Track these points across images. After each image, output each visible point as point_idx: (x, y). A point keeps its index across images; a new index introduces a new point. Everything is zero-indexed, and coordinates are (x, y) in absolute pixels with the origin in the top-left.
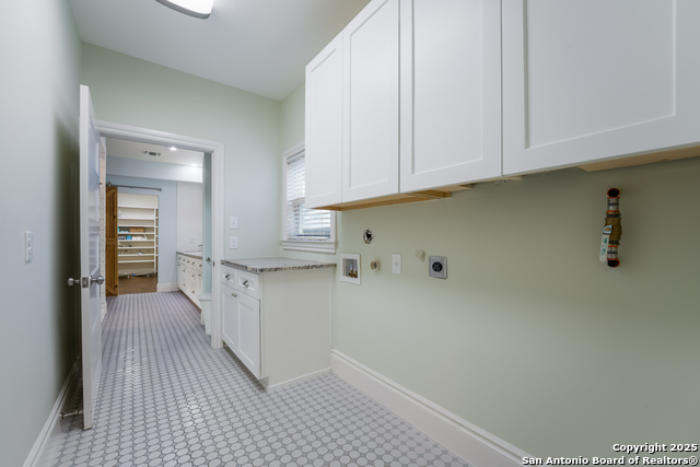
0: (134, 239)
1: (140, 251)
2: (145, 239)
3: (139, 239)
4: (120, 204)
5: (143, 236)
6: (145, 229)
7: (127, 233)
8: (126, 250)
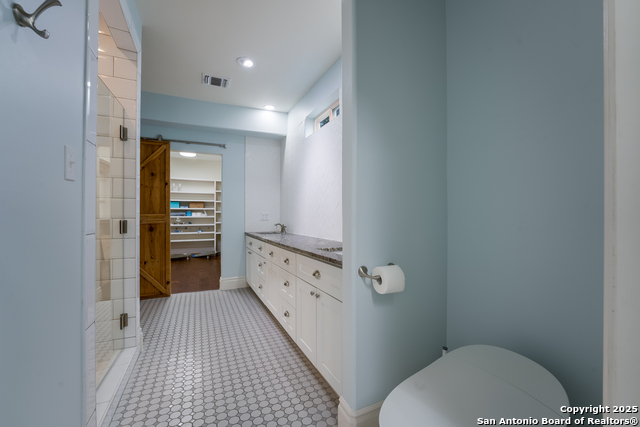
0: (194, 215)
1: (200, 228)
2: (205, 216)
3: (199, 215)
4: (173, 176)
5: (202, 211)
6: (204, 204)
7: (187, 208)
8: (186, 228)
